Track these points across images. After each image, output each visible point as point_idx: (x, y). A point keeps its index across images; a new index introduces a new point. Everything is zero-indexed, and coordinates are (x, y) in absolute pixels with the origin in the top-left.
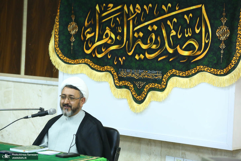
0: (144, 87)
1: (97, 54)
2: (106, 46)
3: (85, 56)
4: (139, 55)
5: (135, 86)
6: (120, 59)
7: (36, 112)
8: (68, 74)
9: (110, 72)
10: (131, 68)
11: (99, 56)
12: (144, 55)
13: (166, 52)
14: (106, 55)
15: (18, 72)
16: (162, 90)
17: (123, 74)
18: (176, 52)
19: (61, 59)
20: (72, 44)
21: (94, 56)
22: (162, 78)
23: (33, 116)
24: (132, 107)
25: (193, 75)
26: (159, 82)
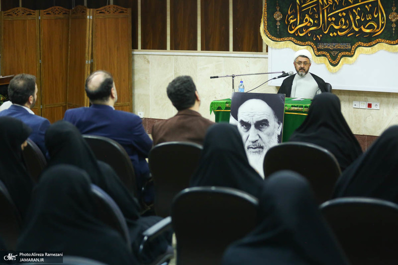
0: (337, 55)
1: (299, 33)
2: (306, 27)
3: (289, 35)
4: (333, 33)
5: (330, 54)
6: (318, 36)
7: (281, 74)
8: (276, 49)
9: (311, 46)
10: (327, 42)
11: (301, 35)
12: (337, 33)
13: (353, 30)
14: (307, 34)
15: (227, 49)
16: (352, 56)
17: (321, 46)
18: (361, 30)
19: (270, 38)
20: (278, 27)
21: (297, 35)
22: (351, 48)
23: (279, 77)
24: (329, 69)
25: (374, 45)
26: (349, 51)
